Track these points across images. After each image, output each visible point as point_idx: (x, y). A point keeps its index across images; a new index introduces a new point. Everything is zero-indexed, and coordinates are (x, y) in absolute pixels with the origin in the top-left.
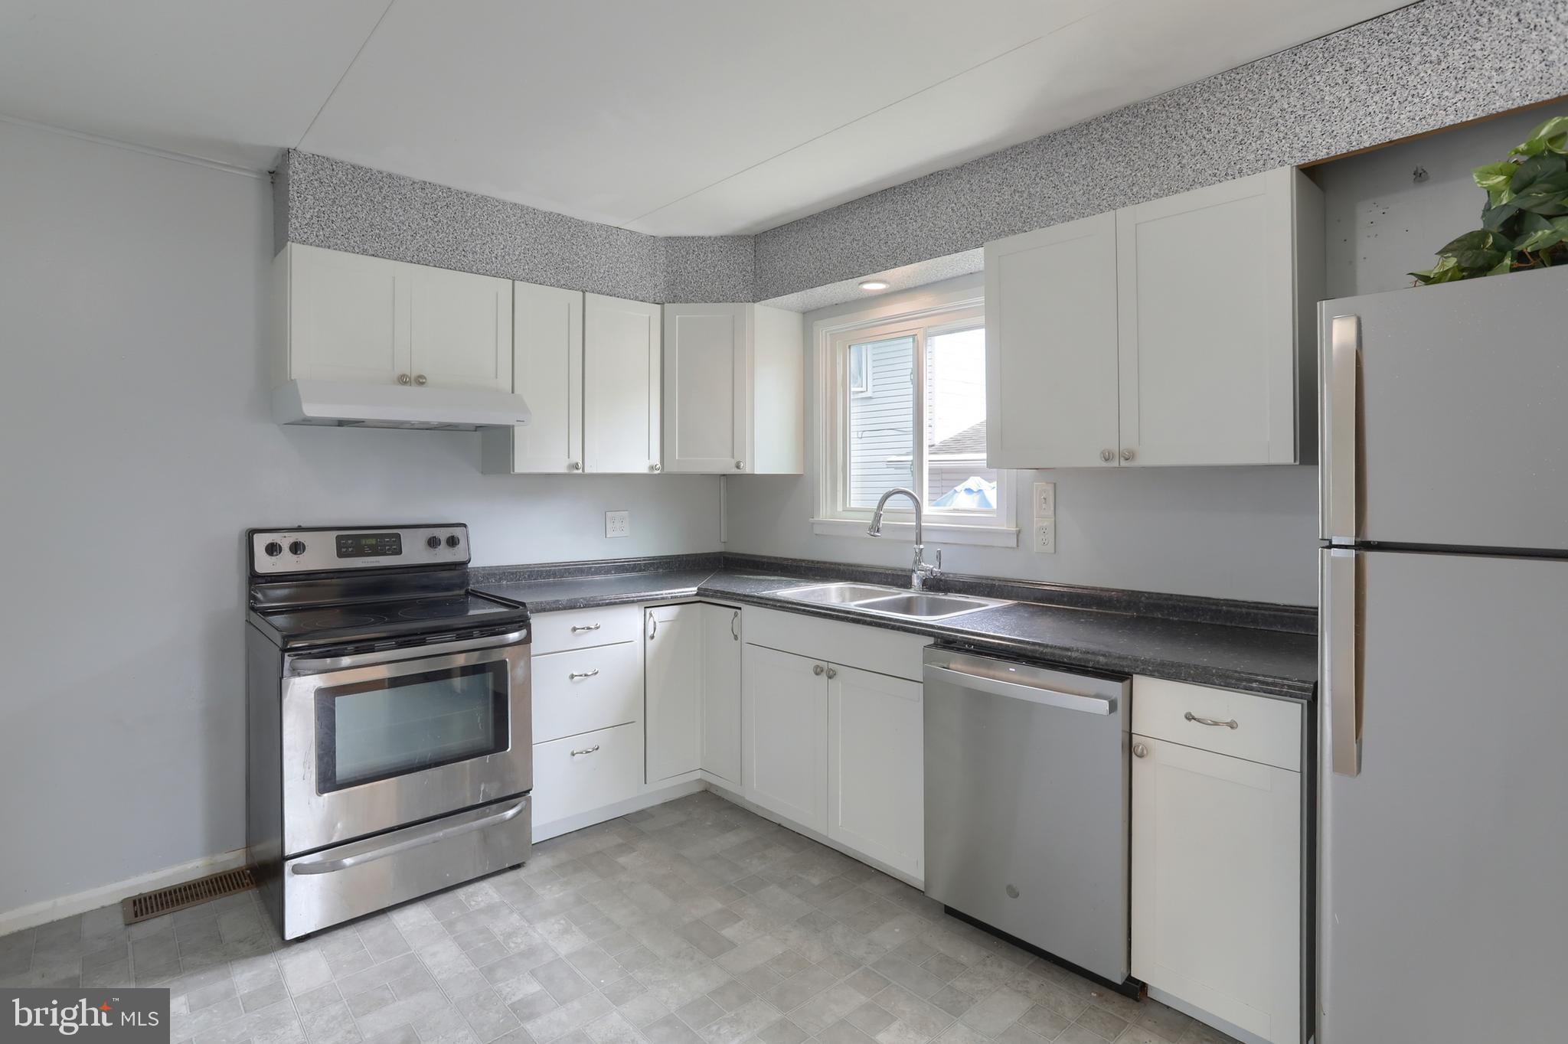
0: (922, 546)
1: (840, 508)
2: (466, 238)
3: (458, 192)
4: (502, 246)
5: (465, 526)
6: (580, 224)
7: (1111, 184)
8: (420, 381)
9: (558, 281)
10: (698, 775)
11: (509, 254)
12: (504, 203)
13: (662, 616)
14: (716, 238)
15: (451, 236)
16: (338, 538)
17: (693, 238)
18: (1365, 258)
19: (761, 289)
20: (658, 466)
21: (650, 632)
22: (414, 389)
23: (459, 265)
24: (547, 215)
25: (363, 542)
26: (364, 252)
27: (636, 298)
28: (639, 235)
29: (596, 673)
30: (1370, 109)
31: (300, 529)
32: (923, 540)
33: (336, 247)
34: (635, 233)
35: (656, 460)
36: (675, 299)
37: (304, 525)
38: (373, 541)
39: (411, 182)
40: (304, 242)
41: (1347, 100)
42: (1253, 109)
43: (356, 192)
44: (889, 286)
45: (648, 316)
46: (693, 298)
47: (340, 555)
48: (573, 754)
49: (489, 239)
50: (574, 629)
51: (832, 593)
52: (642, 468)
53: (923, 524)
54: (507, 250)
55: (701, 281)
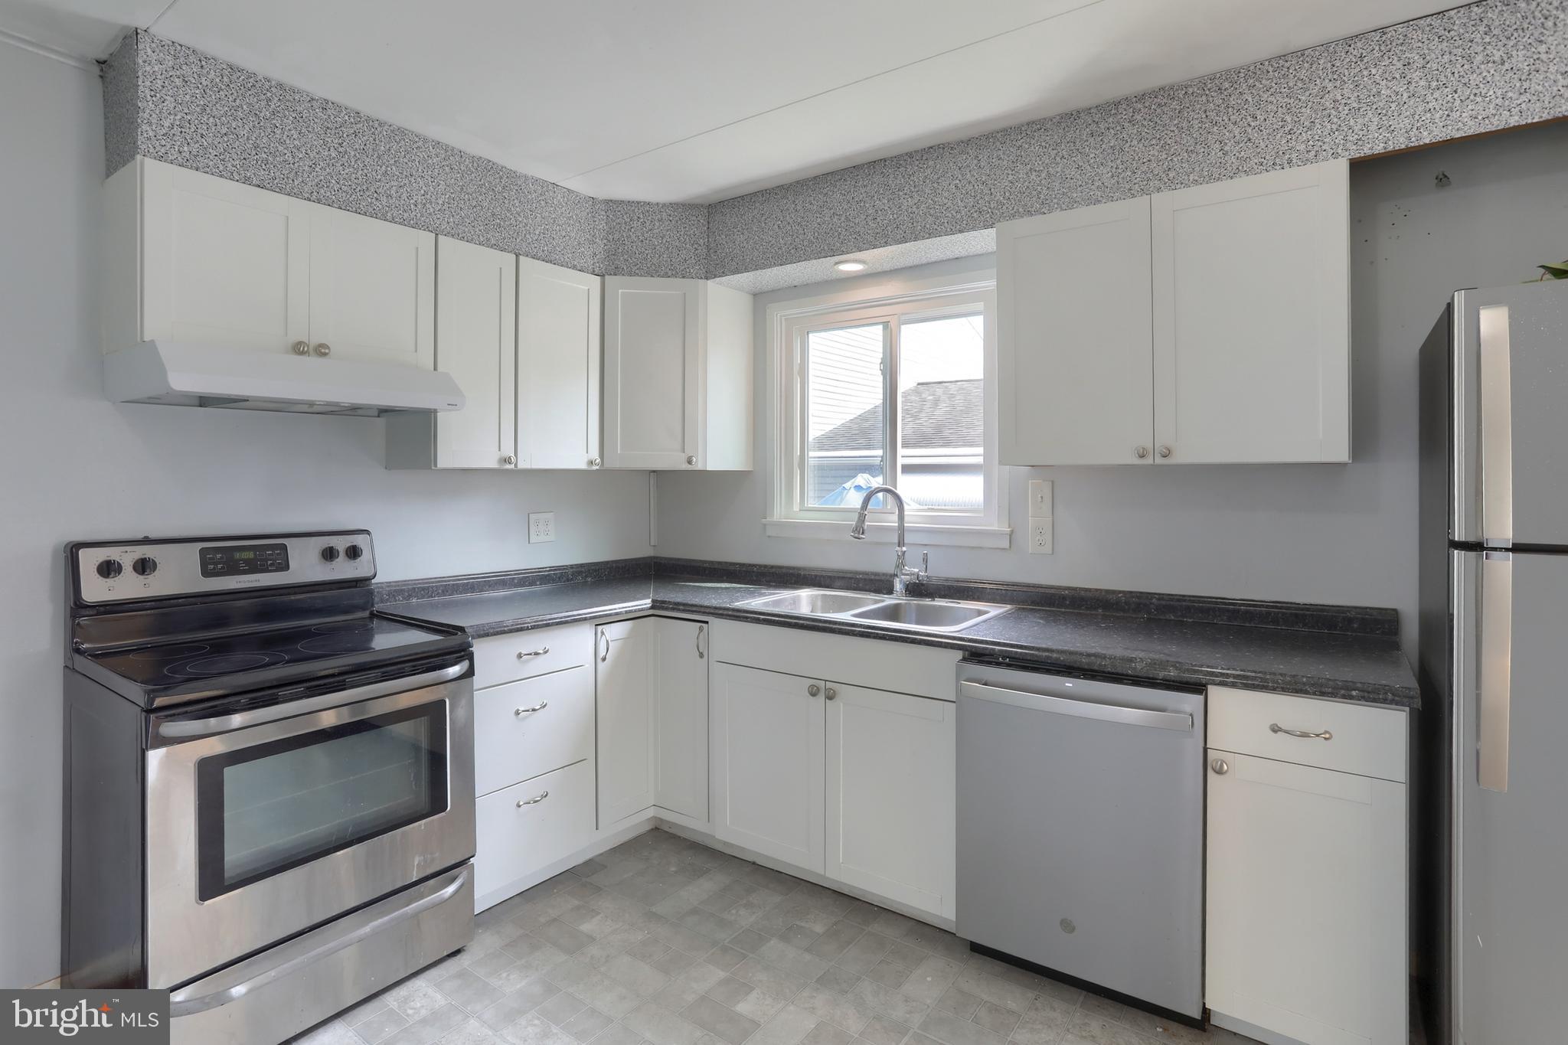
0: (904, 549)
1: (796, 508)
2: (379, 177)
3: (368, 119)
4: (422, 191)
5: (367, 532)
6: (513, 175)
7: (1144, 168)
8: (321, 351)
9: (488, 240)
10: (651, 813)
11: (431, 203)
12: (425, 140)
13: (615, 632)
14: (664, 205)
15: (360, 172)
16: (202, 551)
17: (638, 203)
18: (1386, 259)
19: (714, 266)
20: (597, 461)
21: (602, 653)
22: (312, 361)
23: (371, 210)
24: (476, 160)
25: (237, 555)
26: (247, 181)
27: (574, 267)
28: (577, 194)
29: (545, 706)
30: (1430, 105)
31: (147, 541)
32: (905, 542)
33: (206, 170)
34: (573, 192)
35: (594, 454)
36: (617, 271)
37: (153, 535)
38: (251, 555)
39: (309, 99)
40: (161, 158)
41: (1405, 95)
42: (1303, 98)
43: (235, 100)
44: (866, 267)
45: (587, 288)
46: (637, 271)
47: (206, 573)
48: (519, 806)
49: (407, 182)
50: (520, 656)
51: (804, 601)
52: (580, 464)
53: (905, 525)
54: (428, 197)
55: (647, 252)
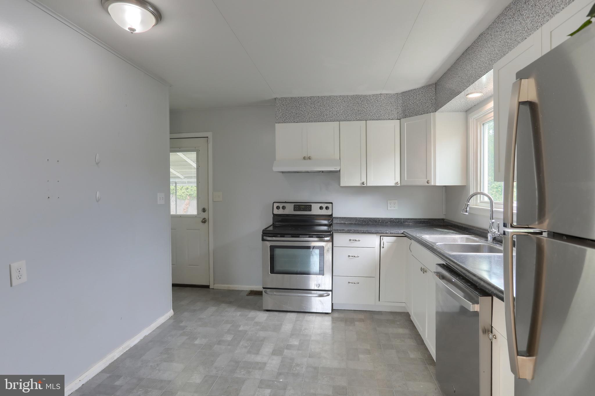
0: (493, 221)
1: (479, 201)
2: (324, 111)
3: (322, 97)
4: (336, 111)
5: (332, 203)
6: (365, 97)
8: (309, 158)
9: (356, 118)
10: (404, 305)
11: (338, 113)
12: (337, 96)
13: (387, 240)
14: (420, 88)
16: (294, 205)
17: (411, 90)
19: (437, 106)
20: (398, 183)
21: (382, 245)
22: (309, 161)
23: (322, 120)
24: (353, 97)
25: (301, 207)
26: (294, 122)
27: (389, 119)
28: (390, 94)
29: (358, 257)
32: (494, 217)
33: (287, 122)
34: (388, 94)
35: (398, 180)
36: (405, 116)
37: (287, 201)
38: (303, 207)
39: (307, 98)
40: (279, 123)
43: (292, 105)
44: (483, 94)
45: (394, 125)
46: (412, 115)
47: (294, 210)
48: (349, 282)
49: (331, 110)
50: (350, 240)
52: (392, 184)
53: (493, 209)
55: (415, 107)
